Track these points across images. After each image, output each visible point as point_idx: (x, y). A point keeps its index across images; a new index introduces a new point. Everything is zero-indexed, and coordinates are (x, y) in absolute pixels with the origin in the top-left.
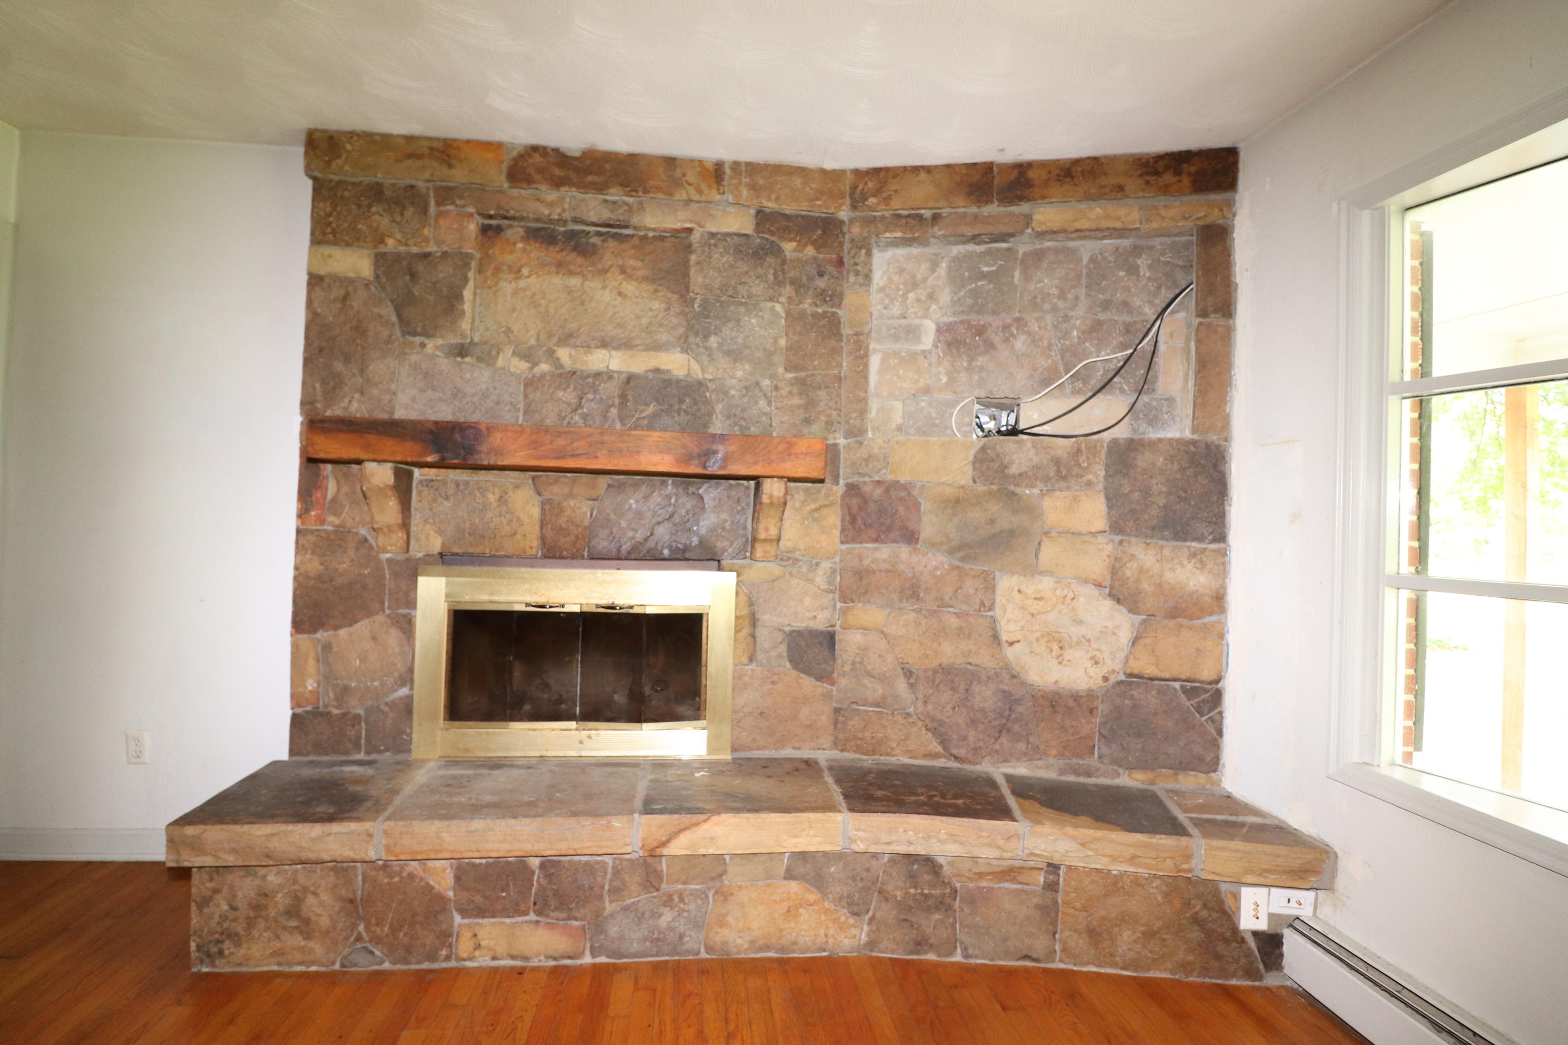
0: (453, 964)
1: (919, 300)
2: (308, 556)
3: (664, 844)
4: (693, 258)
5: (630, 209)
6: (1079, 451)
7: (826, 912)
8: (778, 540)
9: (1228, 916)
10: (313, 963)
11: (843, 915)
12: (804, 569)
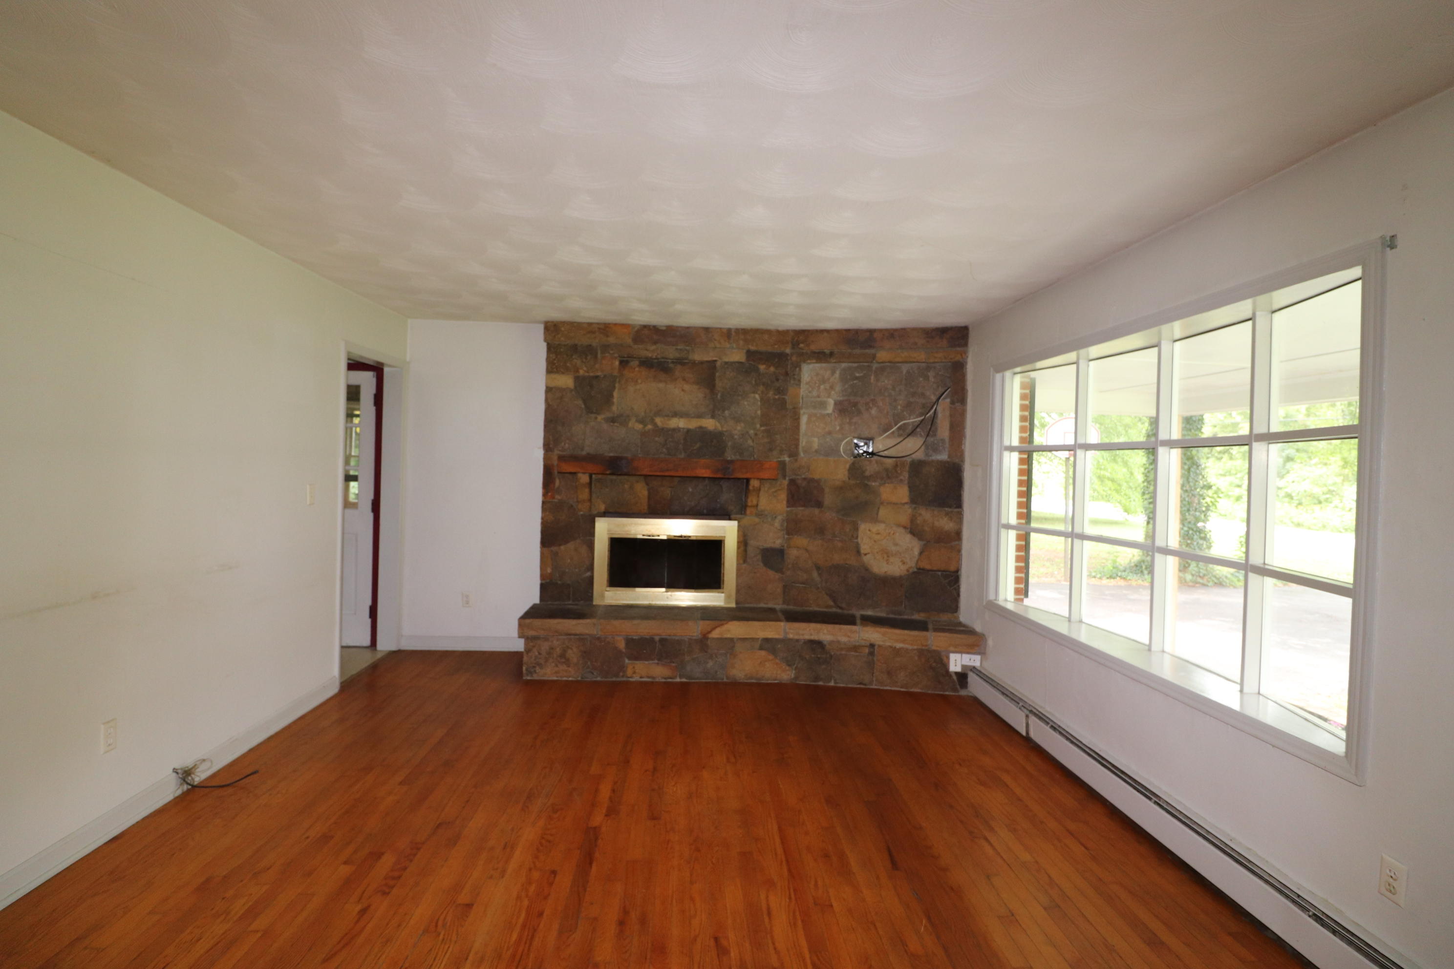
0: (625, 679)
1: (826, 389)
2: (547, 513)
3: (710, 632)
4: (717, 374)
5: (688, 351)
6: (897, 465)
7: (777, 664)
8: (757, 505)
9: (946, 666)
10: (570, 677)
11: (784, 666)
12: (769, 520)
